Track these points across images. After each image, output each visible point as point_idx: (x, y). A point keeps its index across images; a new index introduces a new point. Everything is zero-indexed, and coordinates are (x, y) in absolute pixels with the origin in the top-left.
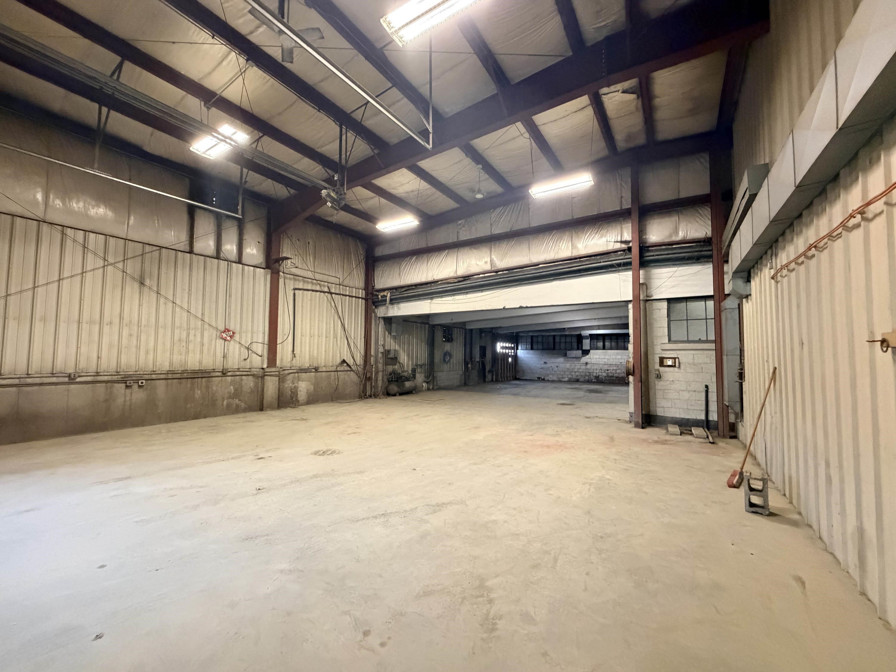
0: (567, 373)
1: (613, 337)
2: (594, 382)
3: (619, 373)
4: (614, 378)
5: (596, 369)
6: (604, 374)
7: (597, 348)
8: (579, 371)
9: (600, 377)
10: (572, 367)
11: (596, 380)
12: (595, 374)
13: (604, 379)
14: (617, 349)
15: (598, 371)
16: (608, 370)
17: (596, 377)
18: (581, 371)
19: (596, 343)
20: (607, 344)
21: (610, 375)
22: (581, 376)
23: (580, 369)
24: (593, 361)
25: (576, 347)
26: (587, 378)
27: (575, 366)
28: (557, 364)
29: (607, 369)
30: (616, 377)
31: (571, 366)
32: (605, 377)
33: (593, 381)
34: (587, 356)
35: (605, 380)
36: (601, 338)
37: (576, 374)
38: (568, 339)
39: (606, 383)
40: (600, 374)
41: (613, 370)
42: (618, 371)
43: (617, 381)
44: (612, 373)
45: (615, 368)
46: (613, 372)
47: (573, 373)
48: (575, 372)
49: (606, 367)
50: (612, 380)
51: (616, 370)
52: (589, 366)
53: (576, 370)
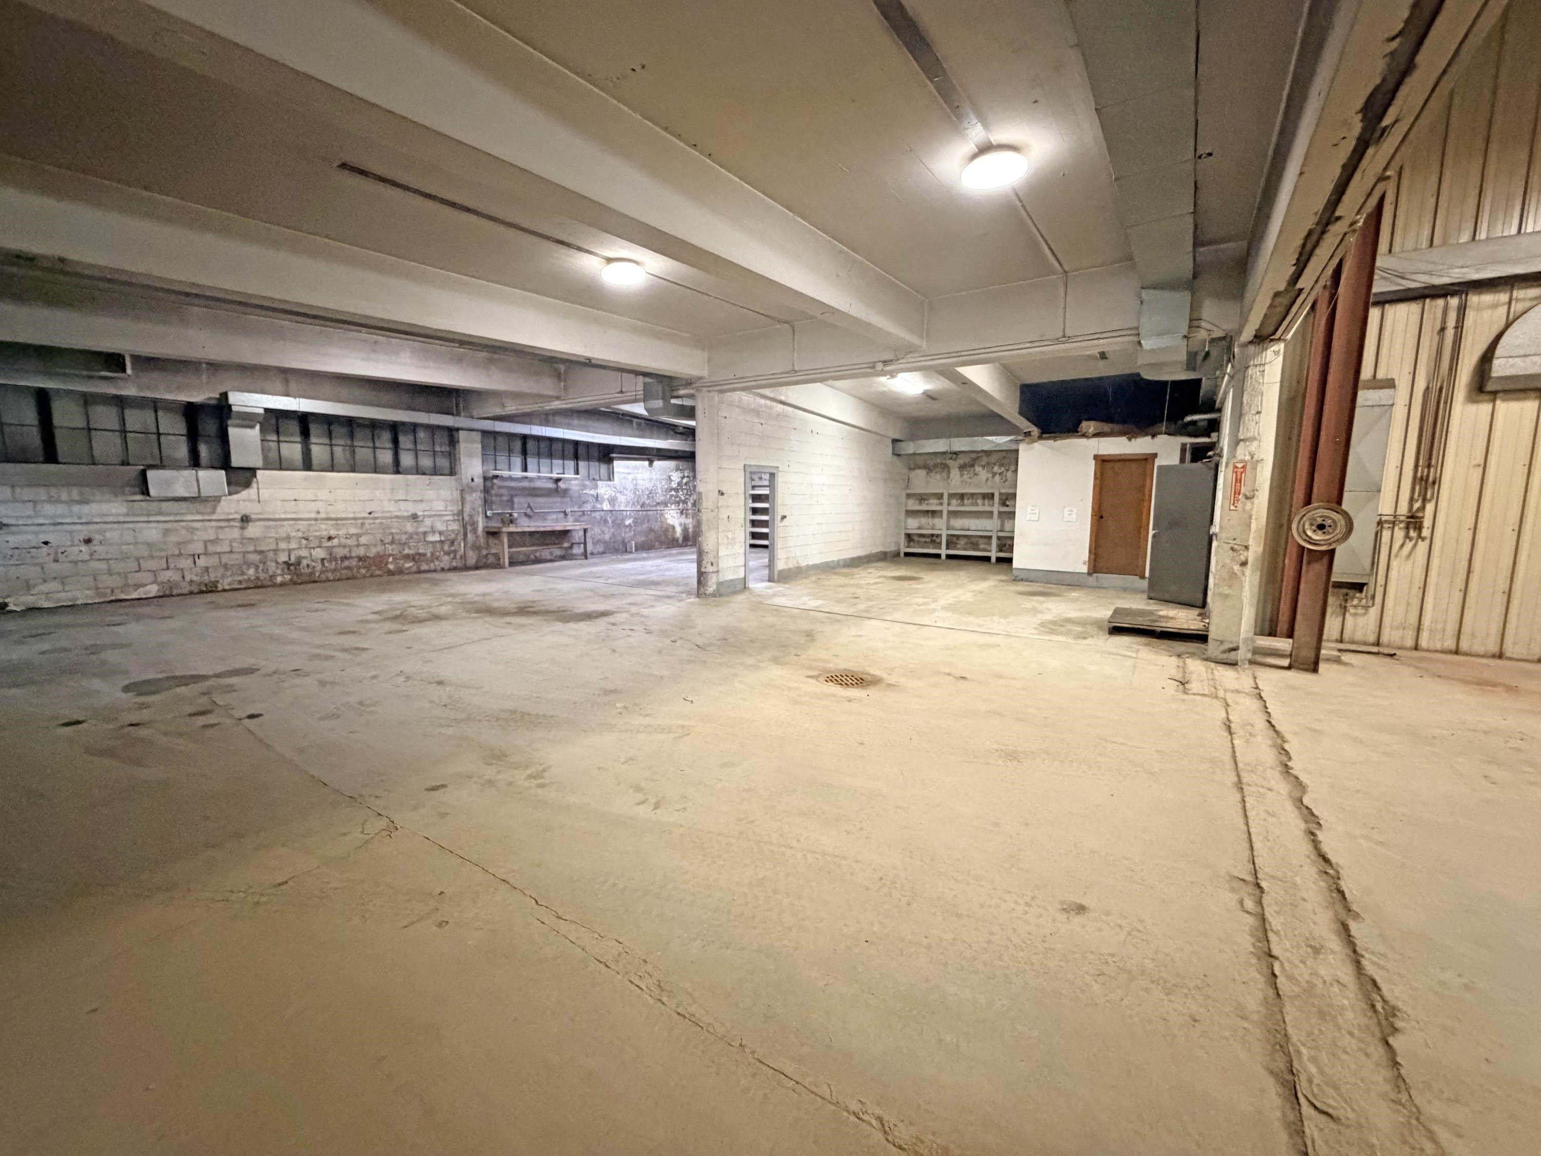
0: (146, 565)
1: (337, 430)
2: (282, 585)
3: (367, 546)
4: (354, 563)
5: (288, 539)
6: (319, 553)
7: (281, 465)
8: (211, 549)
9: (305, 562)
10: (172, 538)
11: (288, 577)
12: (283, 558)
13: (319, 567)
14: (353, 470)
15: (293, 545)
16: (330, 538)
17: (288, 564)
18: (218, 549)
19: (274, 445)
20: (319, 451)
21: (340, 552)
22: (226, 567)
23: (216, 541)
24: (276, 509)
25: (182, 451)
26: (251, 571)
27: (192, 530)
28: (84, 532)
29: (325, 533)
30: (360, 559)
31: (166, 532)
32: (323, 560)
33: (279, 579)
34: (245, 494)
35: (322, 572)
36: (294, 427)
37: (202, 562)
38: (136, 419)
39: (328, 580)
40: (304, 553)
41: (348, 536)
42: (363, 540)
43: (363, 571)
44: (344, 546)
45: (353, 531)
46: (349, 542)
47: (186, 563)
48: (195, 557)
49: (326, 529)
50: (347, 568)
51: (358, 536)
52: (253, 530)
53: (198, 548)
